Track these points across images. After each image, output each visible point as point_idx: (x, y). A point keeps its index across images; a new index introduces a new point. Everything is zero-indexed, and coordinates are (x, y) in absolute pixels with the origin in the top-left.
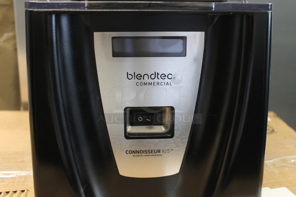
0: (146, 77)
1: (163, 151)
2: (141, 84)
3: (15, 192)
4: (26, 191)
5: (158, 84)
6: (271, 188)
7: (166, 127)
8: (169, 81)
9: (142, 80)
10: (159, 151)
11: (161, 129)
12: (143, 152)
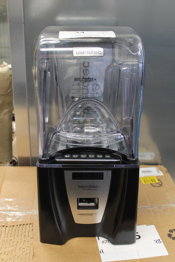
0: (86, 187)
1: (94, 214)
2: (84, 190)
3: (27, 224)
4: (32, 224)
5: (91, 189)
6: (147, 225)
7: (95, 203)
8: (96, 188)
9: (84, 188)
10: (92, 214)
11: (93, 204)
12: (85, 214)
